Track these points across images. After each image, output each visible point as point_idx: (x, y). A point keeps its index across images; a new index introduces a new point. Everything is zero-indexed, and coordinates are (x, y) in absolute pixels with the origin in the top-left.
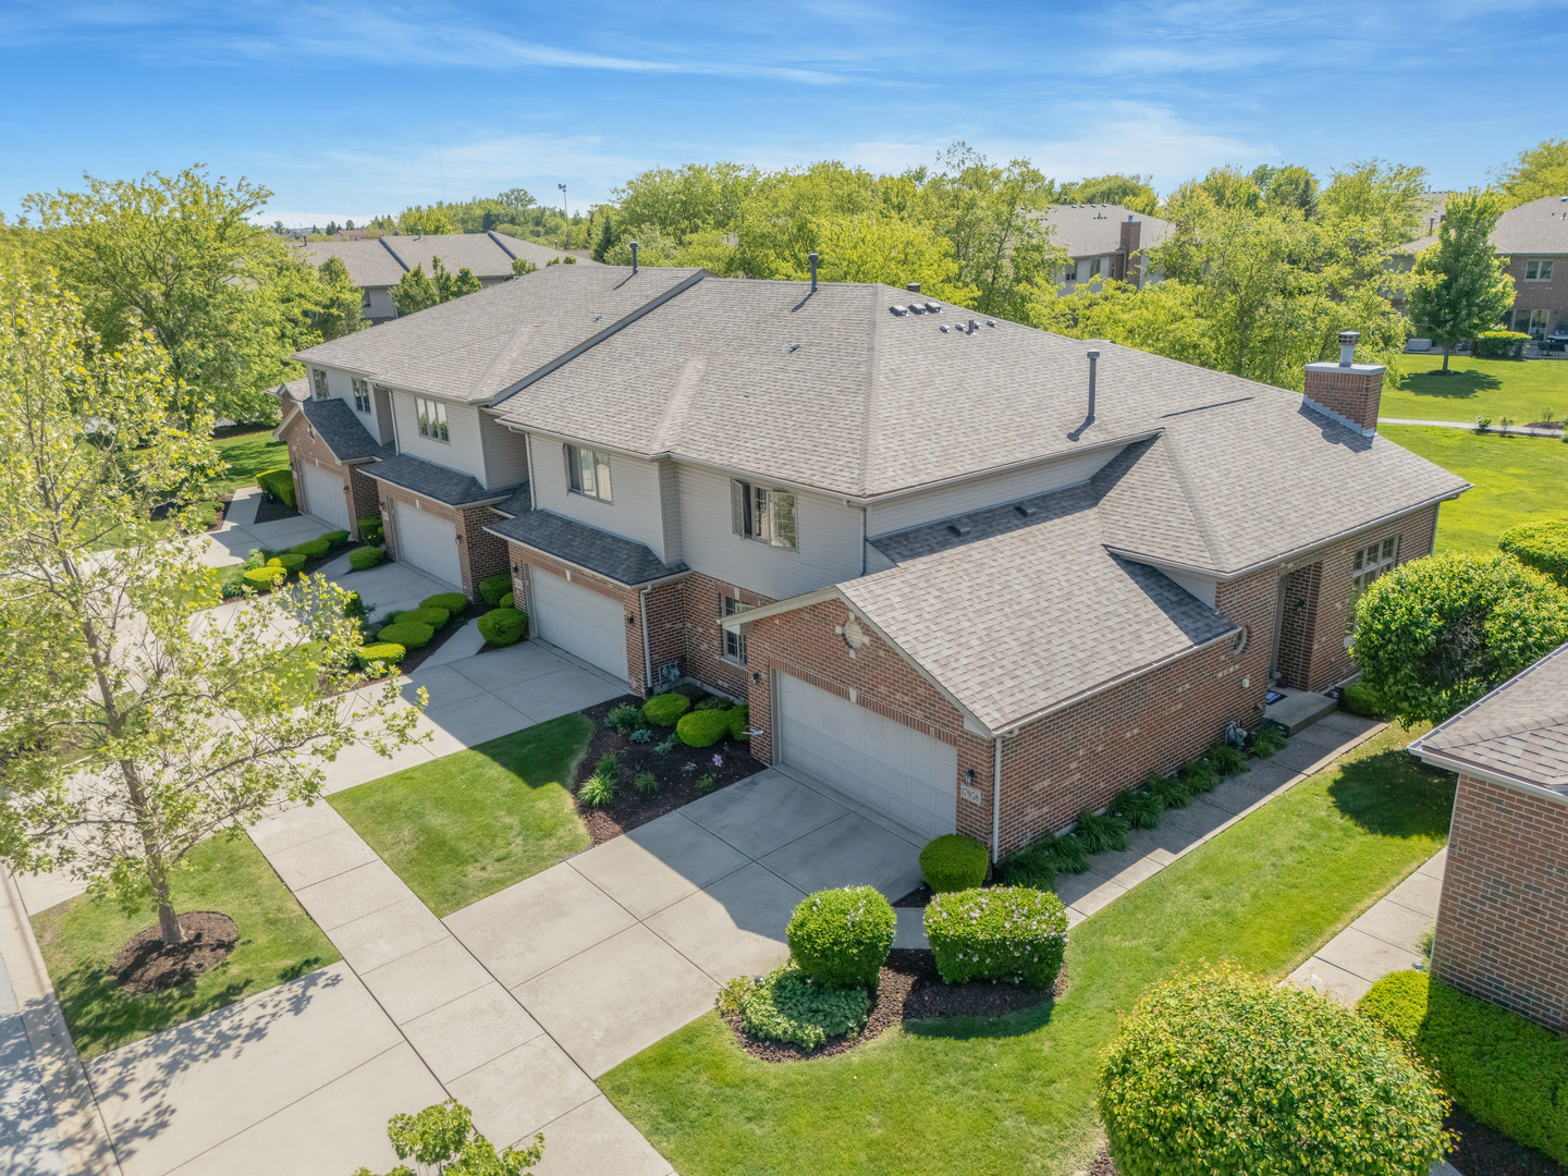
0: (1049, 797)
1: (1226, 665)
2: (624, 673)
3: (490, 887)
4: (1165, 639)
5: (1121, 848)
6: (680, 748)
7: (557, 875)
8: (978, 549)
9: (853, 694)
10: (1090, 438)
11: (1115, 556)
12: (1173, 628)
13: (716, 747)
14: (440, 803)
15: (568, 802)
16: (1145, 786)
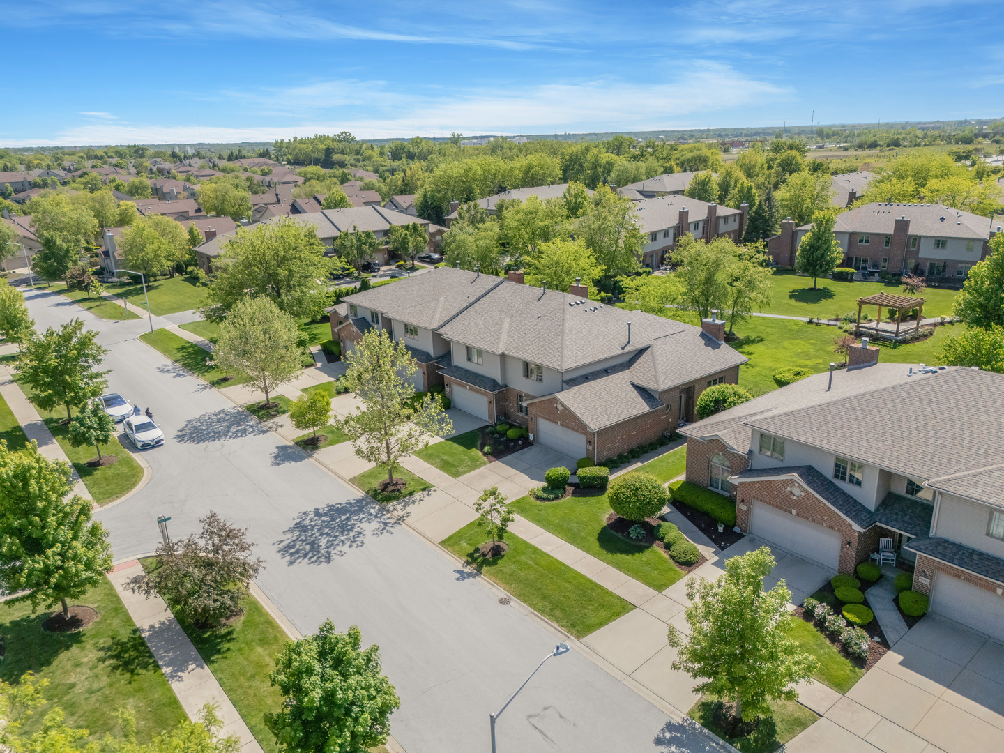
0: (610, 449)
1: (663, 415)
2: (487, 419)
3: (465, 472)
4: (642, 407)
5: (629, 462)
6: (509, 440)
7: (482, 469)
8: (593, 383)
9: (559, 423)
10: (628, 348)
11: (632, 385)
12: (645, 405)
13: (519, 439)
14: (444, 453)
15: (480, 454)
16: (638, 448)
